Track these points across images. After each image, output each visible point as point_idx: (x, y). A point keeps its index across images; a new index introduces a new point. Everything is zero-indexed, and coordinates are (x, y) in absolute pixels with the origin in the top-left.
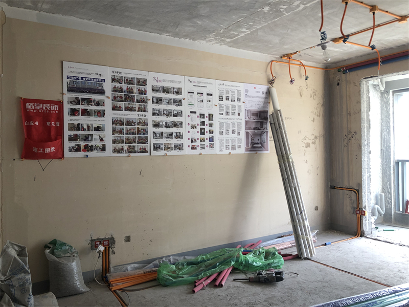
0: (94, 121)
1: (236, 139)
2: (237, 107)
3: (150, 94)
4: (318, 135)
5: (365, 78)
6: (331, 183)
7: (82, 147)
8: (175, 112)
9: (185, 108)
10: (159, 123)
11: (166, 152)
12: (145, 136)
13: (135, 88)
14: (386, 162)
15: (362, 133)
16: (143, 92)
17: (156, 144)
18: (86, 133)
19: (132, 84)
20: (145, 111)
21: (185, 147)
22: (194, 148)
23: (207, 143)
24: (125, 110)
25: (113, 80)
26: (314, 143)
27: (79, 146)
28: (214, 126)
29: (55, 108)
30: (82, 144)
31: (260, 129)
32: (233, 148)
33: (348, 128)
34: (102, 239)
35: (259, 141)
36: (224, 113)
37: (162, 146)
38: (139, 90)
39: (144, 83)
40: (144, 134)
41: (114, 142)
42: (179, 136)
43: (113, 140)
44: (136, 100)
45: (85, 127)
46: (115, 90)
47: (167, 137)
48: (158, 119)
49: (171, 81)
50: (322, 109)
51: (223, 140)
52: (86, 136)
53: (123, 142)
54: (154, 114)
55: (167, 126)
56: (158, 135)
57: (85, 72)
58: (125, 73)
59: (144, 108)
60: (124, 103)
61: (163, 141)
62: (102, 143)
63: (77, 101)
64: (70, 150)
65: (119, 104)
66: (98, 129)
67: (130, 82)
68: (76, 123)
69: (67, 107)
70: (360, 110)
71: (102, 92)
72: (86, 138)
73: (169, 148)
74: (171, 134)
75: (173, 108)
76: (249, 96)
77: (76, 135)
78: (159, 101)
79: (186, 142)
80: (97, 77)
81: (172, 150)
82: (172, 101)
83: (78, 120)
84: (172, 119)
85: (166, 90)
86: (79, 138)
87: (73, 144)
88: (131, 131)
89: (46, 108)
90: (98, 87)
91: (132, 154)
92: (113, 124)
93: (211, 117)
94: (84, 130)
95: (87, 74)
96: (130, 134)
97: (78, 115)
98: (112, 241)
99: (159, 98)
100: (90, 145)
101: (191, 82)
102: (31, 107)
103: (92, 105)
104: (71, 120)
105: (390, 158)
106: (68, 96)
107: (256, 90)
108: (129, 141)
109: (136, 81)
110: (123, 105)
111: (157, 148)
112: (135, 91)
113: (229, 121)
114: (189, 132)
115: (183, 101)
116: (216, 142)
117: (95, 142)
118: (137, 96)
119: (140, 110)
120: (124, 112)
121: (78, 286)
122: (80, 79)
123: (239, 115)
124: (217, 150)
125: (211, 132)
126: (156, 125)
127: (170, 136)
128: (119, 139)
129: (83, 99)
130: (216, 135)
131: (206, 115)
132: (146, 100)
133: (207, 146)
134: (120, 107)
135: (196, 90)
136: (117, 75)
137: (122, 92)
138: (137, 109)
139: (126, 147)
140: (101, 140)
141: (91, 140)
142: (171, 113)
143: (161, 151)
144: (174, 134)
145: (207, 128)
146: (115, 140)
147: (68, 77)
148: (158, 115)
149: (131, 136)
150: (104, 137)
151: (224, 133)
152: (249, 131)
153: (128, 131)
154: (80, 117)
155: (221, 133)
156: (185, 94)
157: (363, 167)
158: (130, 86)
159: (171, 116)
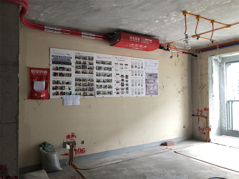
0: (66, 79)
1: (141, 89)
2: (141, 71)
3: (95, 65)
4: (185, 86)
5: (210, 56)
6: (192, 113)
7: (59, 93)
8: (108, 74)
9: (113, 72)
10: (99, 80)
11: (103, 95)
12: (92, 87)
13: (87, 62)
14: (222, 101)
15: (209, 85)
16: (92, 64)
17: (98, 91)
18: (62, 85)
19: (86, 59)
20: (92, 74)
21: (113, 93)
22: (118, 93)
23: (125, 90)
24: (82, 73)
25: (76, 57)
26: (182, 91)
27: (58, 92)
28: (128, 81)
29: (46, 72)
30: (60, 91)
31: (153, 83)
32: (139, 93)
33: (201, 83)
34: (69, 142)
35: (153, 90)
36: (134, 75)
37: (101, 92)
38: (89, 63)
39: (92, 59)
40: (92, 86)
41: (76, 90)
42: (110, 87)
43: (75, 89)
44: (87, 68)
45: (61, 82)
46: (77, 63)
47: (104, 88)
48: (99, 78)
49: (106, 58)
50: (187, 72)
51: (134, 89)
52: (61, 87)
53: (81, 90)
54: (97, 75)
55: (104, 82)
56: (99, 86)
57: (62, 53)
58: (82, 54)
59: (92, 72)
60: (81, 69)
61: (102, 90)
62: (70, 91)
63: (57, 69)
64: (53, 95)
65: (79, 70)
66: (68, 83)
67: (84, 58)
68: (56, 80)
69: (52, 72)
70: (208, 73)
71: (70, 64)
72: (61, 88)
73: (105, 93)
74: (106, 86)
75: (107, 72)
76: (147, 66)
77: (56, 87)
78: (100, 68)
79: (114, 90)
80: (67, 56)
81: (106, 94)
82: (107, 68)
83: (57, 79)
84: (107, 78)
85: (103, 63)
86: (58, 88)
87: (55, 91)
88: (85, 85)
89: (41, 72)
90: (68, 61)
91: (85, 97)
92: (75, 81)
93: (127, 77)
94: (60, 84)
95: (62, 54)
96: (84, 86)
97: (58, 76)
98: (74, 143)
99: (100, 67)
100: (63, 92)
101: (116, 58)
102: (34, 72)
103: (65, 71)
104: (54, 79)
105: (225, 99)
106: (52, 66)
107: (152, 62)
108: (84, 90)
109: (88, 58)
110: (81, 70)
111: (98, 93)
112: (87, 63)
113: (137, 79)
114: (115, 85)
115: (112, 68)
116: (130, 90)
117: (66, 90)
118: (88, 66)
119: (90, 73)
120: (81, 74)
121: (57, 167)
122: (59, 57)
123: (142, 75)
124: (130, 94)
125: (127, 85)
126: (98, 81)
127: (105, 87)
128: (79, 88)
129: (60, 68)
130: (130, 87)
131: (125, 76)
132: (93, 68)
133: (125, 92)
134: (79, 72)
135: (119, 62)
136: (78, 55)
137: (81, 64)
138: (88, 73)
139: (82, 93)
140: (70, 89)
141: (64, 89)
142: (106, 74)
143: (101, 95)
144: (108, 86)
145: (125, 83)
146: (77, 89)
147: (53, 56)
148: (99, 76)
149: (85, 87)
150: (71, 88)
151: (134, 85)
152: (147, 84)
153: (83, 84)
154: (59, 77)
155: (133, 85)
156: (113, 65)
157: (210, 104)
158: (85, 60)
159: (106, 76)
